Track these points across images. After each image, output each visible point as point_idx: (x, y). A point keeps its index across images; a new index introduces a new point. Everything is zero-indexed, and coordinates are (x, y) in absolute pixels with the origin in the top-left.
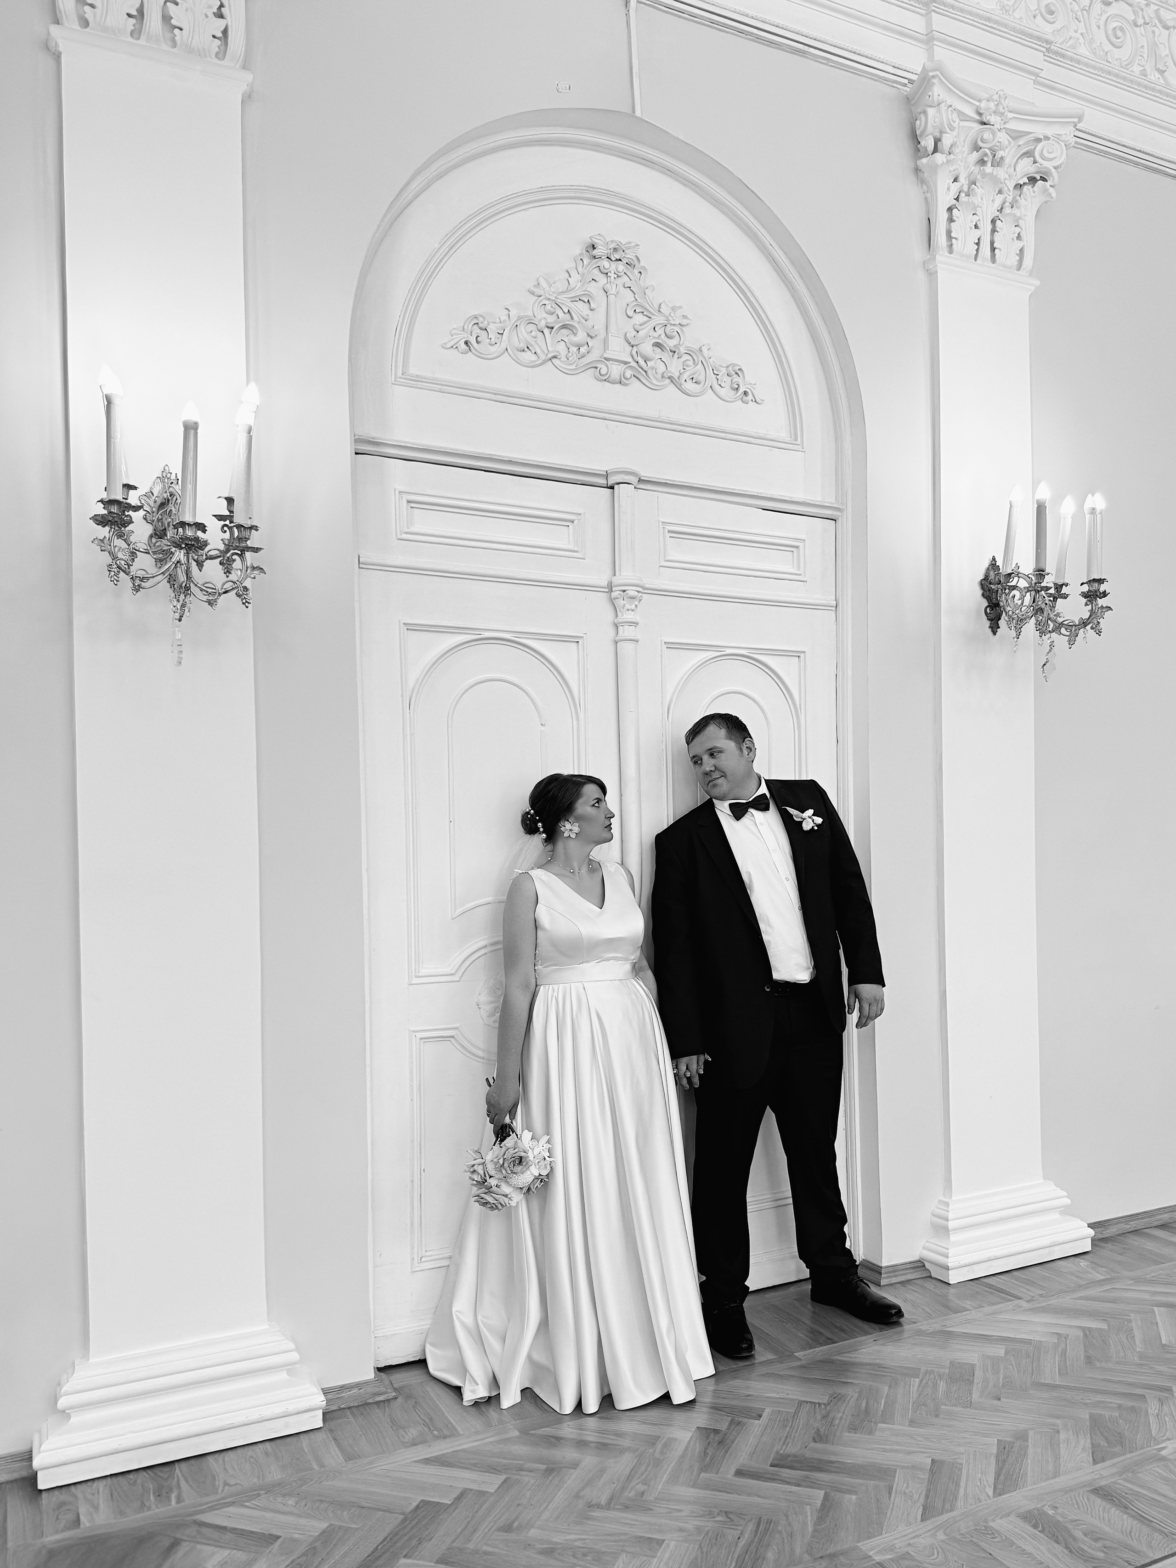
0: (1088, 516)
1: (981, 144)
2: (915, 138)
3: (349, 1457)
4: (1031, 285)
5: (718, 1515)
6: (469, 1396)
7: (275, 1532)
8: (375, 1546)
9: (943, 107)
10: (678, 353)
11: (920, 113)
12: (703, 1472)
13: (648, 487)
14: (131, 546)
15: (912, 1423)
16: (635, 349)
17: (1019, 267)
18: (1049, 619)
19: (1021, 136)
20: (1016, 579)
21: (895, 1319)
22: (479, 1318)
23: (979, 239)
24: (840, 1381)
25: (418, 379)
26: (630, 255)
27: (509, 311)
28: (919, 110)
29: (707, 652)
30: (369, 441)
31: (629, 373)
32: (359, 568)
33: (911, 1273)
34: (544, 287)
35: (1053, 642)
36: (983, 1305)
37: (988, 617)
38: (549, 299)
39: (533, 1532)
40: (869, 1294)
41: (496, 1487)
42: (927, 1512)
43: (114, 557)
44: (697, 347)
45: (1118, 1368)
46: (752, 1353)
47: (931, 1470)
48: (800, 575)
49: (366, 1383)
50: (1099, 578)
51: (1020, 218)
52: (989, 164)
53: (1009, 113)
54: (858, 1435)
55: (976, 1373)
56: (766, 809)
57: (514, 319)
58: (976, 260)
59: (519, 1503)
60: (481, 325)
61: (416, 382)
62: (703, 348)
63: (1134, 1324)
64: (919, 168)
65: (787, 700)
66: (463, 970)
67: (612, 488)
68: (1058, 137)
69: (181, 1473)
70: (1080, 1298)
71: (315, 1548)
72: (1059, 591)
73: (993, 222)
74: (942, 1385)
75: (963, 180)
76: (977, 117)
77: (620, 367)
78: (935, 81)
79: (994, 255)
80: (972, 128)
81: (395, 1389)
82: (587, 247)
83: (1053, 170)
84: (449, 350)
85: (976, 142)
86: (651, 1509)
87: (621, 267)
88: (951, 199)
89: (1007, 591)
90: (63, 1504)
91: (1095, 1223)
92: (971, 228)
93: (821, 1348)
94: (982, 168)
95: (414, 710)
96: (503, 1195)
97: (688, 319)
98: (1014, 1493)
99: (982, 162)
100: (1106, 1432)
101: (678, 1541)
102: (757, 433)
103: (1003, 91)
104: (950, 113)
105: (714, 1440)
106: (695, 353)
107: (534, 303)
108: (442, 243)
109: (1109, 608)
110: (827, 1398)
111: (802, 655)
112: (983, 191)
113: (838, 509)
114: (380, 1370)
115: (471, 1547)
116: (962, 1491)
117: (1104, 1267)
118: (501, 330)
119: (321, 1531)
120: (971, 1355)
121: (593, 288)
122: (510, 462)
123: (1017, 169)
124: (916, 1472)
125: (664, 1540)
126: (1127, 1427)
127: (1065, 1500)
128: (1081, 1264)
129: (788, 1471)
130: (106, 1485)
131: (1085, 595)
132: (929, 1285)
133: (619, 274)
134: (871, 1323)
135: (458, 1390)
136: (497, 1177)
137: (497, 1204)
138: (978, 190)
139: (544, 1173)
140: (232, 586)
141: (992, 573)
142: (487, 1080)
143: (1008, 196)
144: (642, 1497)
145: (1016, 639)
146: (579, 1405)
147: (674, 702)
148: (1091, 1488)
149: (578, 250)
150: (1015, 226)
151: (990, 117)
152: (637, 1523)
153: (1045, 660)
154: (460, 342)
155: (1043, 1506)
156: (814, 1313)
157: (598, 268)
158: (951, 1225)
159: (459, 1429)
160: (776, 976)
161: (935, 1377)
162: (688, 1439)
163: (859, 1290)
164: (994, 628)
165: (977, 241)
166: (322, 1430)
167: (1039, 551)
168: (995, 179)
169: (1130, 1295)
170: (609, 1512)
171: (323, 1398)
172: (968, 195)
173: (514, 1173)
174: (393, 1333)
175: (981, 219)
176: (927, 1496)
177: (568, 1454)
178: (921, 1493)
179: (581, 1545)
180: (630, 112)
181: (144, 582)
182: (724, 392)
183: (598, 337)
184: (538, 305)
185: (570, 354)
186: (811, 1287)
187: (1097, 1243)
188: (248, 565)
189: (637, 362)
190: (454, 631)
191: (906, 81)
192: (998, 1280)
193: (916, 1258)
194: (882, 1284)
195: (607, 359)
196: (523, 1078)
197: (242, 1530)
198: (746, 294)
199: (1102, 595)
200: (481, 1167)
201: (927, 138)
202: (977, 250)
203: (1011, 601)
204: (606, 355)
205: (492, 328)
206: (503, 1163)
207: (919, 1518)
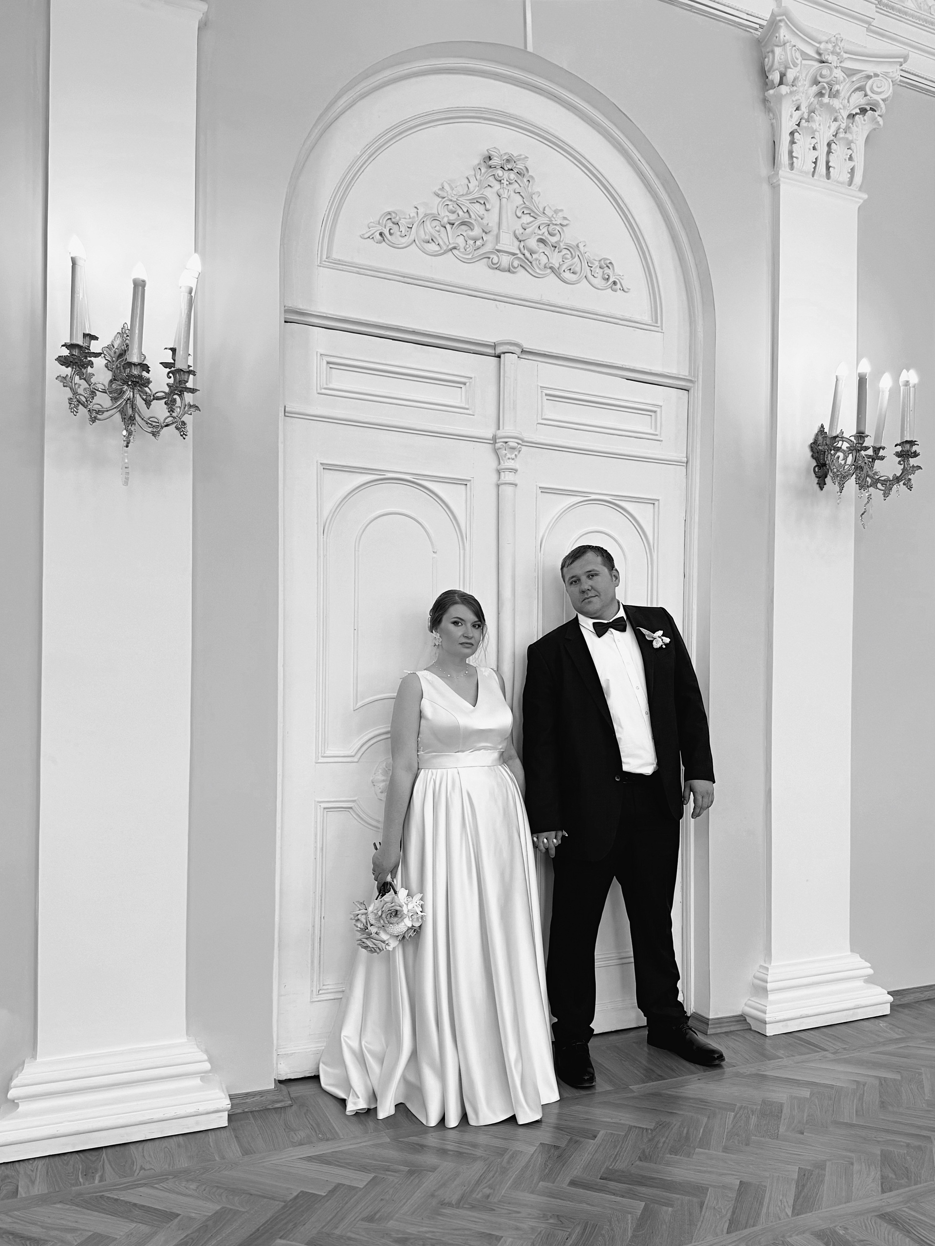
0: (902, 388)
1: (820, 79)
2: (764, 74)
3: (246, 1152)
4: (860, 198)
5: (551, 1217)
6: (351, 1107)
7: (175, 1211)
8: (257, 1227)
9: (788, 46)
10: (559, 248)
11: (768, 52)
12: (542, 1181)
13: (530, 357)
14: (92, 386)
15: (726, 1149)
16: (522, 243)
17: (850, 183)
18: (868, 476)
19: (854, 74)
20: (841, 442)
21: (717, 1062)
22: (363, 1043)
23: (816, 159)
24: (666, 1111)
25: (340, 262)
26: (520, 166)
27: (418, 209)
28: (768, 50)
29: (577, 497)
30: (297, 311)
31: (516, 263)
32: (285, 416)
33: (734, 1025)
34: (448, 190)
35: (871, 495)
36: (794, 1055)
37: (816, 475)
38: (451, 200)
39: (391, 1224)
40: (696, 1040)
41: (365, 1183)
42: (733, 1226)
43: (75, 393)
44: (575, 244)
45: (908, 1113)
46: (593, 1084)
47: (739, 1190)
48: (657, 435)
49: (268, 1092)
50: (911, 440)
51: (852, 142)
52: (827, 96)
53: (844, 54)
54: (678, 1157)
55: (784, 1111)
56: (623, 630)
57: (421, 216)
58: (813, 176)
59: (382, 1198)
60: (393, 220)
61: (339, 265)
62: (580, 245)
63: (924, 1076)
64: (767, 99)
65: (642, 540)
66: (362, 753)
67: (499, 357)
68: (886, 74)
69: (107, 1157)
70: (877, 1053)
71: (207, 1226)
72: (877, 455)
73: (829, 145)
74: (753, 1120)
75: (803, 108)
76: (817, 57)
77: (509, 257)
78: (782, 24)
79: (829, 173)
80: (813, 66)
81: (291, 1099)
82: (484, 159)
83: (881, 102)
84: (366, 240)
85: (816, 77)
86: (494, 1210)
87: (512, 176)
88: (793, 124)
89: (832, 452)
90: (7, 1177)
91: (894, 991)
92: (810, 149)
93: (652, 1083)
94: (820, 99)
95: (327, 535)
96: (382, 941)
97: (568, 220)
98: (810, 1214)
99: (820, 94)
100: (895, 1166)
101: (514, 1238)
102: (623, 316)
103: (840, 34)
104: (793, 52)
105: (554, 1154)
106: (572, 248)
107: (440, 202)
108: (363, 152)
109: (919, 468)
110: (654, 1124)
111: (656, 503)
112: (821, 118)
113: (691, 381)
114: (280, 1082)
115: (338, 1233)
116: (764, 1210)
117: (901, 1028)
118: (410, 224)
119: (214, 1212)
120: (780, 1095)
121: (490, 193)
122: (414, 332)
123: (850, 101)
124: (726, 1191)
125: (502, 1237)
126: (913, 1163)
127: (855, 1222)
128: (881, 1025)
129: (615, 1183)
130: (44, 1164)
131: (898, 455)
132: (749, 1036)
133: (511, 182)
134: (696, 1065)
135: (343, 1102)
136: (376, 925)
137: (375, 948)
138: (817, 118)
139: (417, 925)
140: (172, 421)
141: (820, 438)
142: (375, 844)
143: (842, 124)
144: (487, 1199)
145: (839, 494)
146: (443, 1120)
147: (545, 537)
148: (879, 1214)
149: (476, 160)
150: (848, 149)
151: (828, 56)
152: (481, 1221)
153: (864, 510)
154: (375, 234)
155: (835, 1227)
156: (649, 1054)
157: (493, 176)
158: (770, 986)
159: (341, 1134)
160: (625, 768)
161: (748, 1111)
162: (532, 1153)
163: (688, 1036)
164: (821, 484)
165: (815, 161)
166: (228, 1128)
167: (860, 416)
168: (830, 108)
169: (922, 1052)
170: (457, 1210)
171: (228, 1102)
172: (808, 121)
173: (391, 923)
174: (293, 1052)
175: (819, 142)
176: (734, 1213)
177: (430, 1159)
178: (729, 1209)
179: (432, 1237)
180: (523, 48)
181: (100, 415)
182: (598, 282)
183: (491, 233)
184: (442, 204)
185: (468, 246)
186: (647, 1033)
187: (895, 1008)
188: (186, 404)
189: (524, 255)
190: (363, 471)
191: (757, 26)
192: (808, 1034)
193: (739, 1013)
194: (708, 1033)
195: (498, 251)
196: (403, 844)
197: (149, 1207)
198: (618, 201)
199: (913, 455)
200: (364, 916)
201: (773, 73)
202: (815, 168)
203: (836, 461)
204: (497, 248)
205: (402, 222)
206: (382, 915)
207: (725, 1231)
